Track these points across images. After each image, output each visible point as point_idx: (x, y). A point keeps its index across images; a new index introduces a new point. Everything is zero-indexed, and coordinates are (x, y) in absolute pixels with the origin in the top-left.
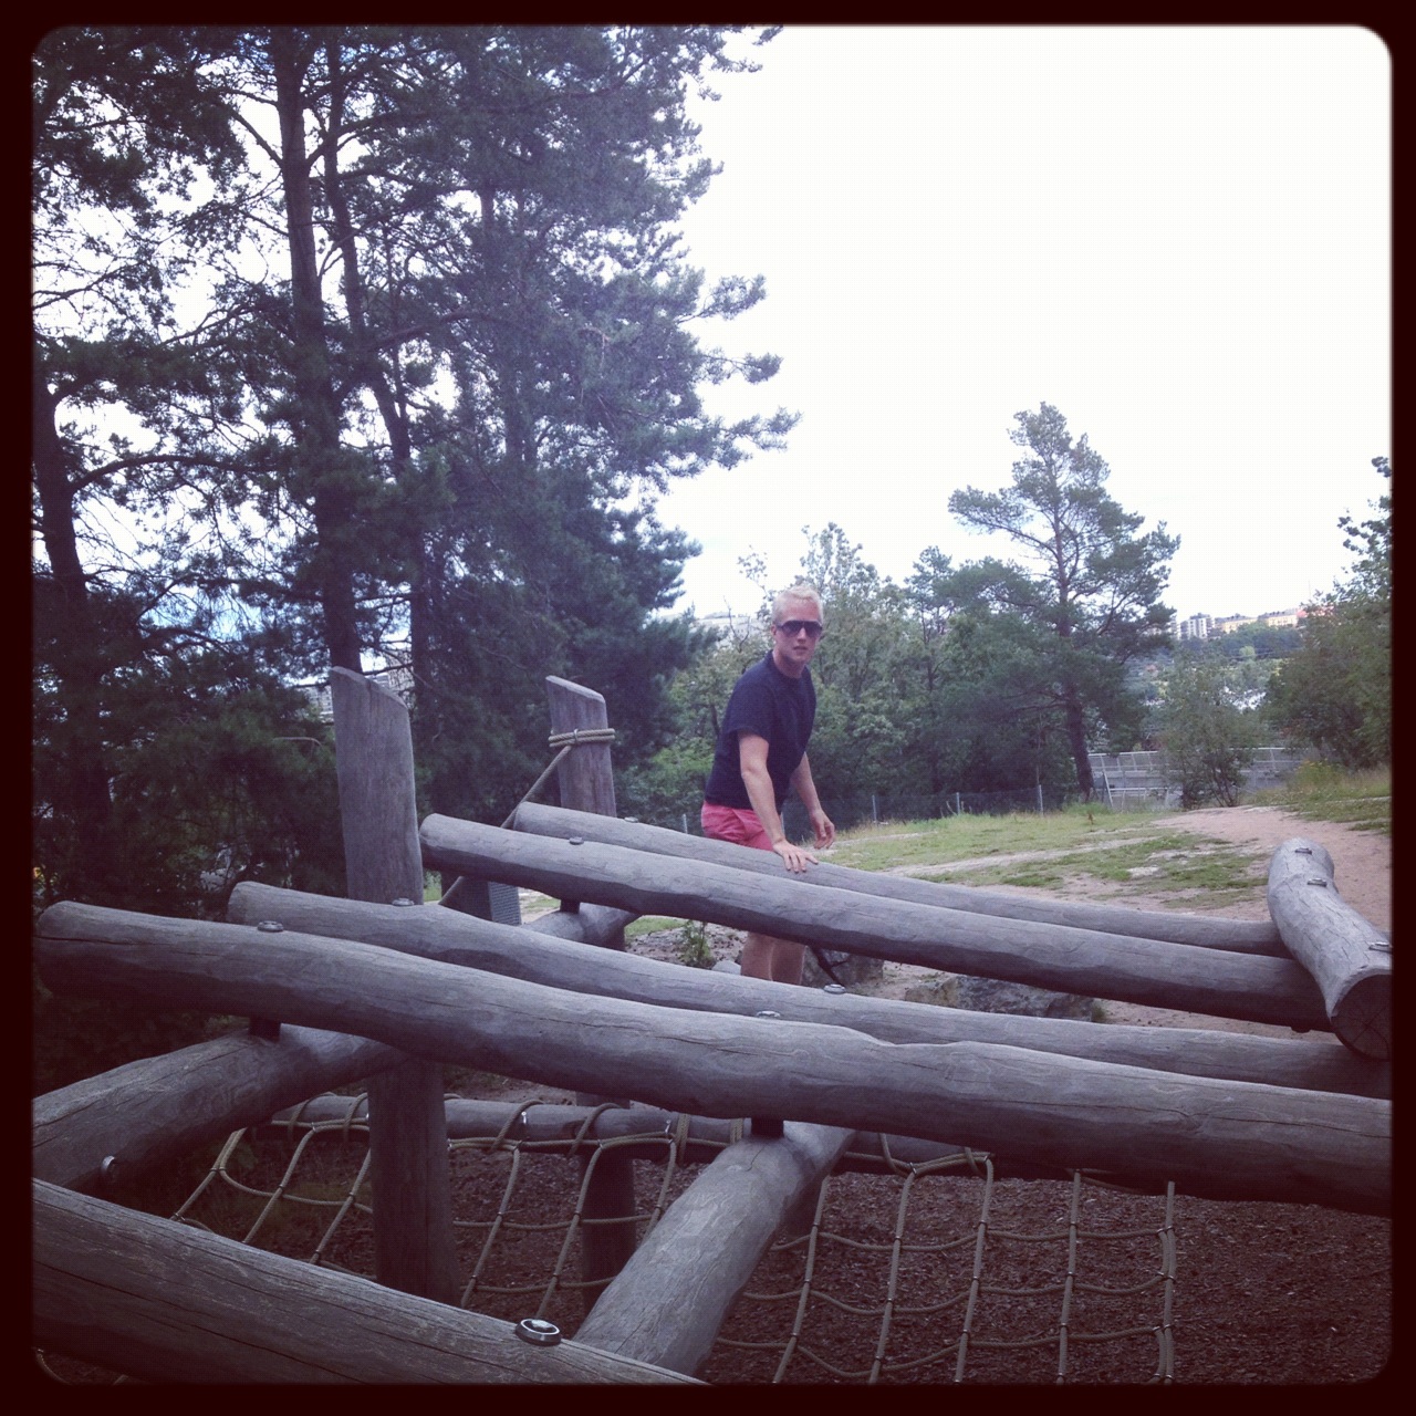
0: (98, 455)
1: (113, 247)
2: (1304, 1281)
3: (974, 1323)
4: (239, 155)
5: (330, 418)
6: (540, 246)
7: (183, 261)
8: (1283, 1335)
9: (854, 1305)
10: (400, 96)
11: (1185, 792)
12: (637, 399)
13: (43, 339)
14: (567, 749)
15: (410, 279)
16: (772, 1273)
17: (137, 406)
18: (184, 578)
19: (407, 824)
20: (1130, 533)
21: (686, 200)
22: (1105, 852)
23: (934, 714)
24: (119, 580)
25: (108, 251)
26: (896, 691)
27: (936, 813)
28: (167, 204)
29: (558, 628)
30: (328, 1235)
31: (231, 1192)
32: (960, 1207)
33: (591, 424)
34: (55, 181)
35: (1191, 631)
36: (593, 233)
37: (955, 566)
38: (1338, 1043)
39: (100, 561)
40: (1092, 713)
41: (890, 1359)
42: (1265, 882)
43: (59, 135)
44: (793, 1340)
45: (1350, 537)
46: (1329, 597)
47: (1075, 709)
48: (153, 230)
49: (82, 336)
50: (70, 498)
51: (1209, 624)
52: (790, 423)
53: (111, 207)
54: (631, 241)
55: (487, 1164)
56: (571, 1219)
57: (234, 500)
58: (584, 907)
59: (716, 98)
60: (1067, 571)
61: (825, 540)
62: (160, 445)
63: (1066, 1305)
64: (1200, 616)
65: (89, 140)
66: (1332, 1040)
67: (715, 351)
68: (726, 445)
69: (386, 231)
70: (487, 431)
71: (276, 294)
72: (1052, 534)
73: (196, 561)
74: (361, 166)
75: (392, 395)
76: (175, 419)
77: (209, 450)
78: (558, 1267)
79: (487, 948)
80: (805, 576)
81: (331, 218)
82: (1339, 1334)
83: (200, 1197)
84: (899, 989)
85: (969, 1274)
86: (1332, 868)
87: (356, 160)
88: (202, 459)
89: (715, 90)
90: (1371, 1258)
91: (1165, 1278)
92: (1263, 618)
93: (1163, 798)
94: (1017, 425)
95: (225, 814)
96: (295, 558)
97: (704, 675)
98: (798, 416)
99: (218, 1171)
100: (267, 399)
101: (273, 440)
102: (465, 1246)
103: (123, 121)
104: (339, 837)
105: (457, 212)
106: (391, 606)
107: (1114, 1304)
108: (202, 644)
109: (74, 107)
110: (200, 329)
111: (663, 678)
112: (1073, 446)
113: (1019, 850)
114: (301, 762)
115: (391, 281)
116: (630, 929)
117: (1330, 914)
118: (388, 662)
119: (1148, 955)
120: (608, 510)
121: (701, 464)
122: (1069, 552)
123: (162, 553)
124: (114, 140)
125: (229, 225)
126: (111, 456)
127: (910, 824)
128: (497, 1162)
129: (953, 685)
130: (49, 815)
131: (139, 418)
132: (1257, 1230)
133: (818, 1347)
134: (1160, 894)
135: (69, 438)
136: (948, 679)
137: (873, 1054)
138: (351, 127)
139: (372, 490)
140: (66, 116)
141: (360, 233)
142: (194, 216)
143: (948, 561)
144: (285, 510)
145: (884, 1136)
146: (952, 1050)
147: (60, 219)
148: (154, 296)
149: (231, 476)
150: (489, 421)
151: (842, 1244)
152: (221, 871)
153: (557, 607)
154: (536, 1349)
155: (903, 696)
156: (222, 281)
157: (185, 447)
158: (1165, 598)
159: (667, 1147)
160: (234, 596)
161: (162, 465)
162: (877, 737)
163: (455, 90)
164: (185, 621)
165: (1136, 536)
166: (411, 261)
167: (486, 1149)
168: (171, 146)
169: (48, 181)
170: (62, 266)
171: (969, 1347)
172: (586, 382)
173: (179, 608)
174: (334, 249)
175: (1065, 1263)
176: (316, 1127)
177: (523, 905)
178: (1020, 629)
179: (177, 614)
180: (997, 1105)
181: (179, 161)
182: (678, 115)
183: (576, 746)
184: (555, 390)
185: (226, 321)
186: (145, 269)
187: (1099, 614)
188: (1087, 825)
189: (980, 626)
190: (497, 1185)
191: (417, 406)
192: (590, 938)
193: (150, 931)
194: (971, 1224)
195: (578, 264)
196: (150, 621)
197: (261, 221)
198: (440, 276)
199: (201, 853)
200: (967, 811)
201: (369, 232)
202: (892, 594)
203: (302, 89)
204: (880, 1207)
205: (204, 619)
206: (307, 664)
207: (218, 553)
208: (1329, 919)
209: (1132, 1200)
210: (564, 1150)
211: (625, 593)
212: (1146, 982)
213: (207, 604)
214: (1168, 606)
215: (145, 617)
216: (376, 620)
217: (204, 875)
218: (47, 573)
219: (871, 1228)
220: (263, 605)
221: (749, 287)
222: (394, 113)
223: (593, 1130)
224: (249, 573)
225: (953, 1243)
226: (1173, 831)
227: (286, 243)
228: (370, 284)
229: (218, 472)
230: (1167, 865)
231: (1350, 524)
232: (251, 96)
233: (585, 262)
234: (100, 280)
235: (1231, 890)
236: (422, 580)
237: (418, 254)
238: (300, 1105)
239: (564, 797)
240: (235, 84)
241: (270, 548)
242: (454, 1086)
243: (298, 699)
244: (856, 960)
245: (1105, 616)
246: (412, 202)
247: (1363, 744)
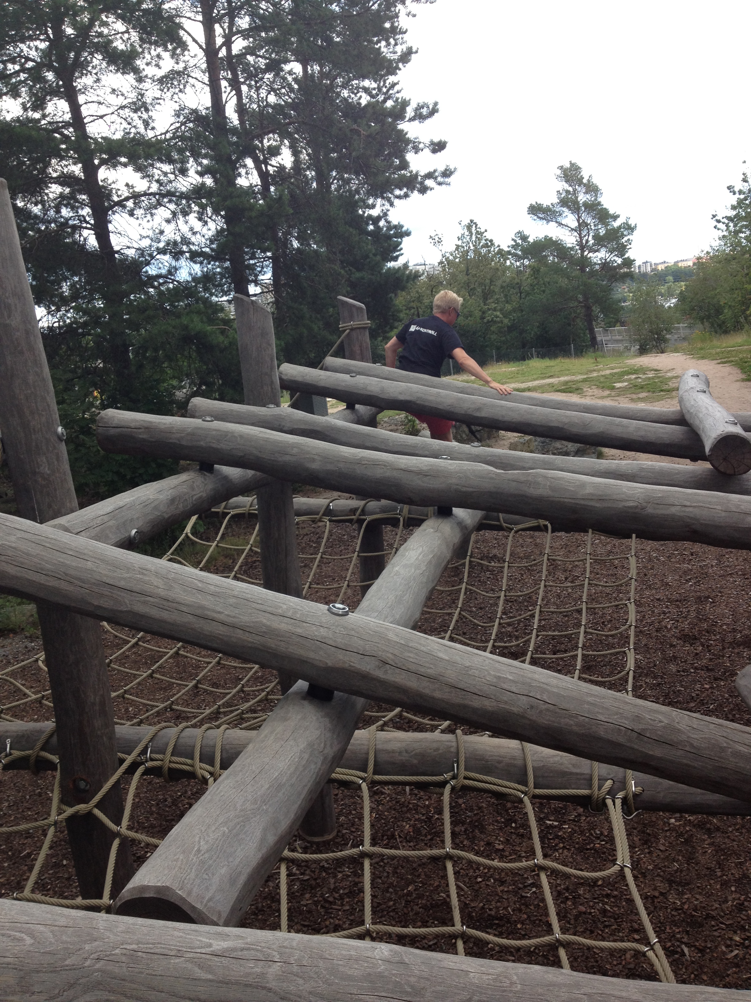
0: (119, 193)
1: (125, 93)
2: (697, 578)
3: (543, 600)
4: (183, 46)
5: (231, 173)
6: (332, 87)
7: (158, 99)
8: (687, 603)
9: (487, 592)
10: (262, 18)
11: (640, 346)
12: (379, 162)
13: (91, 138)
14: (348, 331)
15: (268, 105)
16: (449, 577)
17: (138, 169)
18: (162, 251)
19: (272, 368)
20: (613, 223)
21: (400, 65)
22: (602, 376)
23: (522, 311)
24: (131, 253)
25: (123, 95)
26: (504, 299)
27: (523, 358)
28: (150, 71)
29: (343, 272)
30: (240, 561)
31: (194, 543)
32: (536, 545)
33: (357, 174)
34: (96, 62)
35: (643, 269)
36: (357, 82)
37: (531, 240)
38: (711, 467)
39: (122, 244)
40: (596, 309)
41: (504, 616)
42: (677, 389)
43: (96, 40)
44: (459, 609)
45: (717, 224)
46: (708, 253)
47: (588, 308)
48: (144, 84)
49: (110, 136)
50: (106, 214)
51: (651, 266)
52: (451, 173)
53: (123, 73)
54: (374, 85)
55: (314, 528)
56: (354, 553)
57: (185, 213)
58: (357, 406)
59: (414, 16)
60: (584, 241)
61: (469, 227)
62: (149, 188)
63: (585, 590)
64: (647, 262)
65: (111, 42)
66: (707, 465)
67: (415, 139)
68: (422, 183)
69: (256, 82)
70: (307, 178)
71: (204, 114)
72: (577, 224)
73: (168, 244)
74: (244, 51)
75: (261, 161)
76: (156, 174)
77: (173, 190)
78: (349, 575)
79: (312, 428)
80: (460, 244)
81: (230, 76)
82: (713, 602)
83: (179, 545)
84: (507, 443)
85: (541, 577)
86: (709, 383)
87: (241, 48)
88: (170, 194)
89: (413, 12)
90: (728, 566)
91: (631, 579)
92: (676, 263)
93: (630, 349)
94: (559, 172)
95: (185, 364)
96: (216, 240)
97: (414, 294)
98: (455, 169)
99: (187, 534)
100: (200, 164)
101: (203, 184)
102: (305, 566)
103: (127, 32)
104: (240, 374)
105: (290, 73)
106: (262, 262)
107: (608, 590)
108: (172, 283)
109: (103, 26)
110: (167, 132)
111: (393, 295)
112: (585, 181)
113: (563, 375)
114: (221, 338)
115: (259, 106)
116: (380, 416)
117: (707, 406)
118: (262, 289)
119: (622, 426)
120: (366, 215)
121: (410, 193)
122: (584, 233)
123: (152, 240)
124: (124, 41)
125: (180, 81)
126: (126, 194)
127: (512, 363)
128: (319, 527)
129: (531, 297)
130: (101, 365)
131: (139, 175)
132: (674, 554)
133: (471, 612)
134: (628, 396)
135: (105, 185)
136: (528, 294)
137: (494, 476)
138: (238, 32)
139: (252, 208)
140: (99, 30)
141: (243, 83)
142: (163, 77)
143: (528, 237)
144: (210, 218)
145: (500, 514)
146: (532, 473)
147: (98, 80)
148: (145, 116)
149: (184, 202)
150: (308, 173)
151: (481, 564)
152: (184, 390)
153: (342, 262)
154: (338, 618)
155: (507, 302)
156: (178, 108)
157: (162, 188)
158: (630, 254)
159: (399, 519)
160: (187, 259)
161: (150, 197)
162: (495, 322)
163: (288, 14)
164: (164, 271)
165: (616, 224)
166: (269, 96)
167: (314, 521)
168: (151, 43)
169: (92, 62)
170: (100, 103)
171: (540, 611)
172: (354, 154)
173: (160, 265)
174: (231, 91)
175: (585, 571)
176: (233, 512)
177: (329, 405)
178: (562, 269)
179: (160, 268)
180: (551, 499)
181: (155, 50)
182: (396, 24)
183: (352, 330)
184: (339, 158)
185: (180, 127)
186: (140, 103)
187: (599, 262)
188: (594, 363)
189: (543, 269)
190: (319, 537)
191: (273, 166)
192: (360, 421)
193: (150, 422)
194: (541, 553)
195: (349, 97)
196: (147, 272)
197: (196, 78)
198: (283, 103)
199: (175, 383)
200: (538, 357)
201: (248, 82)
202: (500, 252)
203: (214, 15)
204: (499, 546)
205: (172, 271)
206: (223, 291)
207: (179, 239)
208: (707, 408)
209: (616, 542)
210: (350, 521)
211: (375, 255)
212: (622, 439)
213: (174, 263)
214: (632, 258)
215: (144, 270)
216: (256, 269)
217: (177, 393)
218: (97, 250)
219: (495, 556)
220: (201, 263)
221: (431, 107)
222: (259, 25)
223: (363, 512)
224: (193, 248)
225: (533, 562)
226: (635, 365)
227: (208, 89)
228: (249, 107)
229: (177, 200)
230: (632, 382)
231: (717, 218)
232: (189, 18)
233: (353, 96)
234: (118, 109)
235: (662, 393)
236: (277, 250)
237: (272, 93)
238: (224, 503)
239: (347, 354)
240: (181, 13)
241: (204, 236)
242: (297, 491)
243: (219, 308)
244: (486, 429)
245: (602, 263)
246: (269, 68)
247: (724, 322)
